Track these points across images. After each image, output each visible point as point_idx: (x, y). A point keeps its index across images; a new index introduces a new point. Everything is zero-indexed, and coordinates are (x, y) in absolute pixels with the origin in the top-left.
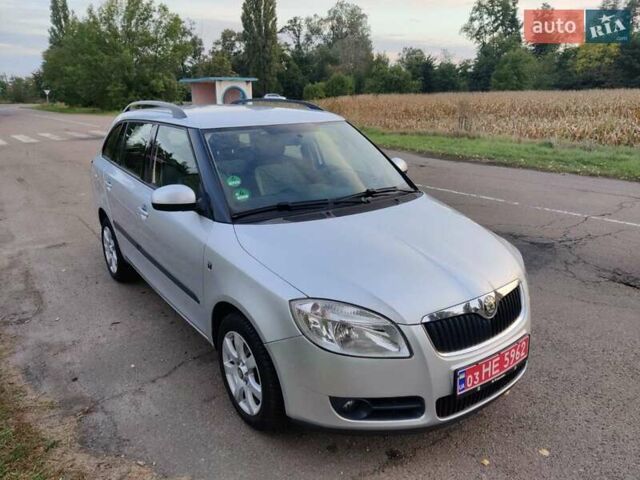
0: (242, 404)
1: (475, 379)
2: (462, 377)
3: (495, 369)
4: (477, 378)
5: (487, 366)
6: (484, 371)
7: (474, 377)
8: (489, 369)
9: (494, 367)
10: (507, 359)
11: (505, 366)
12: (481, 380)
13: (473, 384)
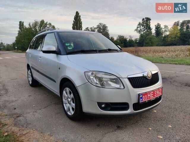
0: (68, 113)
1: (145, 98)
2: (141, 96)
3: (152, 96)
4: (146, 97)
5: (149, 94)
6: (148, 96)
7: (145, 97)
8: (150, 95)
9: (152, 95)
10: (155, 93)
11: (155, 96)
12: (147, 99)
13: (145, 100)
